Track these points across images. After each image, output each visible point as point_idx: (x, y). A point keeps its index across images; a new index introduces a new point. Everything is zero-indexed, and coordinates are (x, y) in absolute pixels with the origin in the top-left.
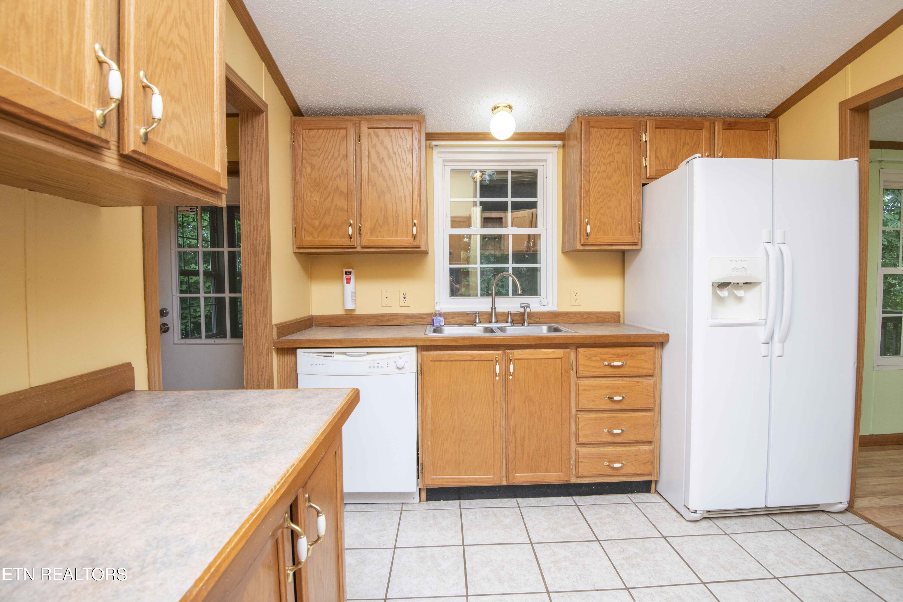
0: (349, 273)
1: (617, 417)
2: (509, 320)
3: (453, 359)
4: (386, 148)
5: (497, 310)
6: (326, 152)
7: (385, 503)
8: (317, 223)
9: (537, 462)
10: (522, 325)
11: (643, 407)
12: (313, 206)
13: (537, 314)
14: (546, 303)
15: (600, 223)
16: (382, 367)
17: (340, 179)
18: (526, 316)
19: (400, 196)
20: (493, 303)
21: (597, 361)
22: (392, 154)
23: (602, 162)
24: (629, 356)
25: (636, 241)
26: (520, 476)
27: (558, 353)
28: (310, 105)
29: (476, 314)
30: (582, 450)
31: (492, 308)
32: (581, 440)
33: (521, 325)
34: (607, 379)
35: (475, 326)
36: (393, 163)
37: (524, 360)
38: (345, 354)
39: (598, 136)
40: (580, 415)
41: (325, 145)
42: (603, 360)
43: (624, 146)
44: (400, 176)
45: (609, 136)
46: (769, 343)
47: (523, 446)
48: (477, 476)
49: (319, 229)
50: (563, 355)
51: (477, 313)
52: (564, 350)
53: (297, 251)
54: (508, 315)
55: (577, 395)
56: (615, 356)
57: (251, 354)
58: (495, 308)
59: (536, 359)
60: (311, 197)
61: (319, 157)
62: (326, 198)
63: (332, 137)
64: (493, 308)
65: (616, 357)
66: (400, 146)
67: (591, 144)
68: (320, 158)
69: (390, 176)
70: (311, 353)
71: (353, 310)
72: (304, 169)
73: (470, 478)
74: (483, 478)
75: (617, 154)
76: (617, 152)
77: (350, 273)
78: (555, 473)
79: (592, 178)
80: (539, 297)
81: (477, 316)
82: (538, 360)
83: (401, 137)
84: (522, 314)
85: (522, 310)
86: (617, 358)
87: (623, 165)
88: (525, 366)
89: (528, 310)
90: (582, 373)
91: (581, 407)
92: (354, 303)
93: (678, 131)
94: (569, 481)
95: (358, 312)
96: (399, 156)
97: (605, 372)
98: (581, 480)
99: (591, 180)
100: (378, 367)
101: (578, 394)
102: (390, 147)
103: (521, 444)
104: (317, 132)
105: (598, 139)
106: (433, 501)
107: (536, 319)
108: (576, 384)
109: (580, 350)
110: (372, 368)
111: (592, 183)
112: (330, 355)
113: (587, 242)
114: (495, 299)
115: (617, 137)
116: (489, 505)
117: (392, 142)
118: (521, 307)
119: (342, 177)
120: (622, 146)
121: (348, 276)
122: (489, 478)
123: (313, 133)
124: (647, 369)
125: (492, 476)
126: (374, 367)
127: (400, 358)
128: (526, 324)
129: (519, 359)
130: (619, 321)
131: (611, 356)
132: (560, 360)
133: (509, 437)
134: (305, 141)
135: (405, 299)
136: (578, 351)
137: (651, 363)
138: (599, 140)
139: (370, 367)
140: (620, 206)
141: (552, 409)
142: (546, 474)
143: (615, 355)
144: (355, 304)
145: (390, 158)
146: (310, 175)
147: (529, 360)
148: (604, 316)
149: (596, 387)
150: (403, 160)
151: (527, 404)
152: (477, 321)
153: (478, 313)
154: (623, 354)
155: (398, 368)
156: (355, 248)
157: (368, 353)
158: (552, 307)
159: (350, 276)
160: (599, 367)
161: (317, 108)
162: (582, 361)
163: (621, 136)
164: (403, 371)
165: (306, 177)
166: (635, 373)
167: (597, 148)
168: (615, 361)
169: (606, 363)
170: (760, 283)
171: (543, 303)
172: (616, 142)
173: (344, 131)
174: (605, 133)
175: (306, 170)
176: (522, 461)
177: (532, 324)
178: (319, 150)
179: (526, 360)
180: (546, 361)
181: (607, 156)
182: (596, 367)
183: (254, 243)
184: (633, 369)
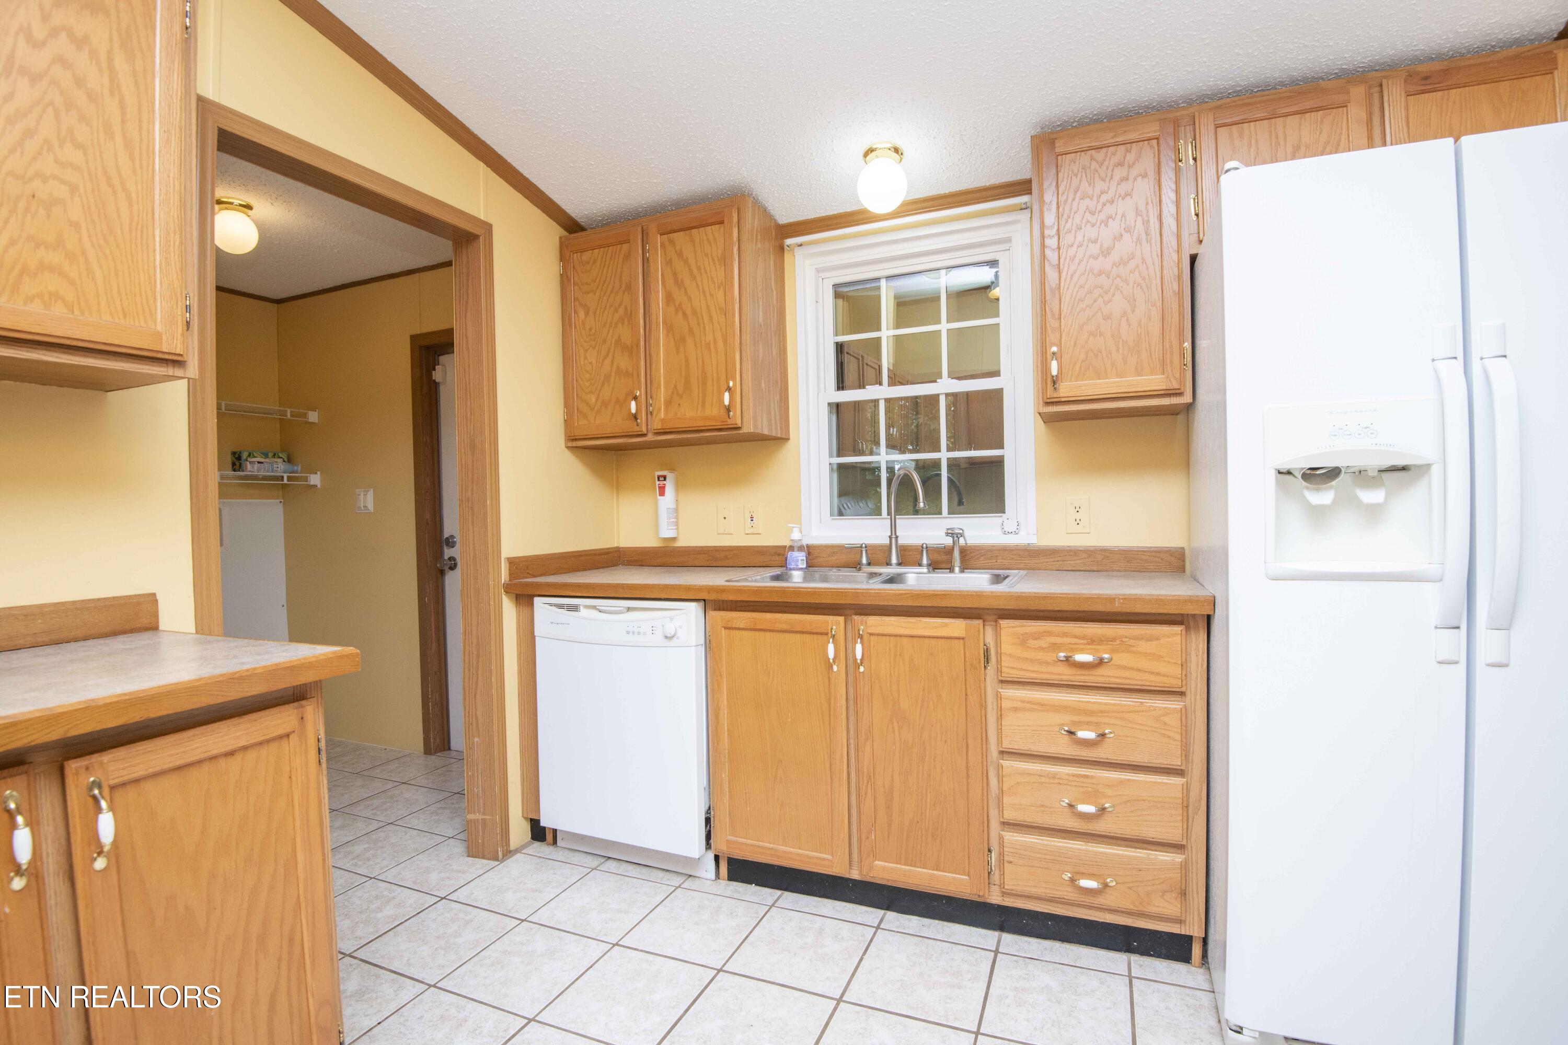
0: (663, 479)
1: (1092, 777)
2: (925, 561)
3: (759, 628)
4: (686, 261)
5: (900, 542)
6: (604, 282)
7: (663, 870)
8: (593, 399)
9: (919, 846)
10: (950, 572)
11: (1154, 761)
12: (588, 372)
13: (991, 551)
14: (1013, 529)
15: (1087, 353)
16: (645, 634)
17: (623, 324)
18: (956, 554)
19: (707, 341)
20: (893, 527)
21: (1041, 649)
22: (695, 271)
23: (1088, 222)
24: (1118, 642)
25: (1176, 386)
26: (884, 868)
27: (957, 627)
28: (587, 213)
29: (861, 547)
30: (1011, 837)
31: (890, 537)
32: (1009, 815)
33: (949, 570)
34: (1069, 690)
35: (860, 569)
36: (697, 285)
37: (888, 637)
38: (594, 607)
39: (1076, 171)
40: (1007, 763)
41: (602, 273)
42: (1055, 647)
43: (1139, 179)
44: (708, 307)
45: (1101, 165)
46: (1458, 628)
47: (889, 807)
48: (804, 850)
49: (596, 409)
50: (966, 631)
51: (864, 545)
52: (969, 622)
53: (570, 444)
54: (922, 551)
55: (1000, 717)
56: (1082, 641)
57: (469, 602)
58: (897, 537)
59: (912, 637)
60: (586, 358)
61: (595, 294)
62: (605, 358)
63: (611, 258)
64: (894, 536)
65: (1088, 644)
66: (707, 255)
67: (1061, 189)
68: (597, 294)
69: (695, 312)
70: (551, 605)
71: (674, 539)
72: (576, 316)
73: (790, 853)
74: (813, 858)
75: (1123, 199)
76: (1123, 195)
77: (665, 478)
78: (954, 875)
79: (1065, 260)
80: (1001, 516)
81: (864, 552)
82: (915, 639)
83: (708, 240)
84: (949, 551)
85: (949, 541)
86: (1089, 647)
87: (1139, 220)
88: (890, 650)
89: (962, 541)
90: (1008, 673)
91: (1007, 745)
92: (676, 527)
93: (1279, 121)
94: (983, 896)
95: (682, 543)
96: (706, 273)
97: (1060, 674)
98: (1014, 900)
99: (1064, 265)
100: (639, 633)
101: (1001, 715)
102: (692, 261)
103: (886, 804)
104: (592, 254)
105: (1076, 175)
106: (739, 882)
107: (988, 559)
108: (998, 697)
109: (1004, 623)
110: (631, 633)
111: (1066, 269)
112: (575, 608)
113: (1055, 395)
114: (897, 520)
115: (1120, 164)
116: (824, 912)
117: (695, 251)
118: (947, 534)
119: (626, 321)
120: (1135, 179)
121: (662, 483)
122: (824, 859)
123: (586, 256)
124: (1164, 676)
125: (829, 857)
126: (633, 633)
127: (671, 619)
128: (957, 569)
129: (878, 635)
130: (1182, 569)
131: (1076, 641)
132: (961, 641)
133: (861, 785)
134: (577, 271)
135: (752, 520)
136: (998, 625)
137: (1175, 663)
138: (1079, 176)
139: (628, 633)
140: (1133, 311)
141: (946, 742)
142: (935, 872)
143: (1083, 638)
144: (676, 529)
145: (693, 277)
146: (584, 324)
147: (898, 639)
148: (1144, 557)
149: (1044, 707)
150: (712, 278)
151: (896, 725)
152: (864, 561)
153: (866, 547)
154: (1103, 639)
155: (666, 637)
156: (644, 435)
157: (629, 609)
158: (1027, 537)
159: (665, 482)
160: (1047, 663)
161: (599, 216)
162: (1006, 647)
163: (1130, 157)
164: (674, 642)
165: (578, 328)
166: (1135, 682)
167: (1076, 192)
168: (1082, 651)
169: (1062, 654)
170: (1428, 466)
171: (1007, 529)
172: (1119, 173)
173: (627, 244)
174: (1092, 158)
175: (578, 316)
176: (888, 837)
177: (969, 570)
178: (594, 281)
179: (892, 638)
180: (933, 641)
181: (1099, 207)
182: (1041, 663)
183: (472, 433)
184: (1127, 674)
